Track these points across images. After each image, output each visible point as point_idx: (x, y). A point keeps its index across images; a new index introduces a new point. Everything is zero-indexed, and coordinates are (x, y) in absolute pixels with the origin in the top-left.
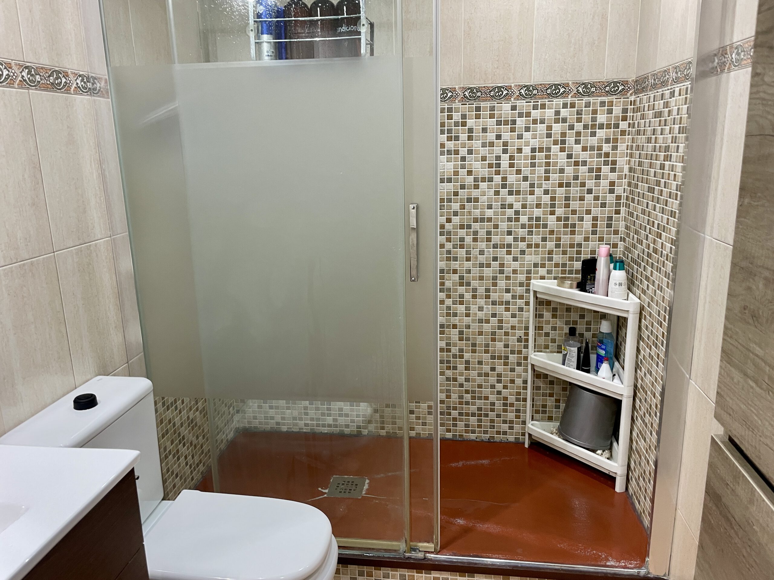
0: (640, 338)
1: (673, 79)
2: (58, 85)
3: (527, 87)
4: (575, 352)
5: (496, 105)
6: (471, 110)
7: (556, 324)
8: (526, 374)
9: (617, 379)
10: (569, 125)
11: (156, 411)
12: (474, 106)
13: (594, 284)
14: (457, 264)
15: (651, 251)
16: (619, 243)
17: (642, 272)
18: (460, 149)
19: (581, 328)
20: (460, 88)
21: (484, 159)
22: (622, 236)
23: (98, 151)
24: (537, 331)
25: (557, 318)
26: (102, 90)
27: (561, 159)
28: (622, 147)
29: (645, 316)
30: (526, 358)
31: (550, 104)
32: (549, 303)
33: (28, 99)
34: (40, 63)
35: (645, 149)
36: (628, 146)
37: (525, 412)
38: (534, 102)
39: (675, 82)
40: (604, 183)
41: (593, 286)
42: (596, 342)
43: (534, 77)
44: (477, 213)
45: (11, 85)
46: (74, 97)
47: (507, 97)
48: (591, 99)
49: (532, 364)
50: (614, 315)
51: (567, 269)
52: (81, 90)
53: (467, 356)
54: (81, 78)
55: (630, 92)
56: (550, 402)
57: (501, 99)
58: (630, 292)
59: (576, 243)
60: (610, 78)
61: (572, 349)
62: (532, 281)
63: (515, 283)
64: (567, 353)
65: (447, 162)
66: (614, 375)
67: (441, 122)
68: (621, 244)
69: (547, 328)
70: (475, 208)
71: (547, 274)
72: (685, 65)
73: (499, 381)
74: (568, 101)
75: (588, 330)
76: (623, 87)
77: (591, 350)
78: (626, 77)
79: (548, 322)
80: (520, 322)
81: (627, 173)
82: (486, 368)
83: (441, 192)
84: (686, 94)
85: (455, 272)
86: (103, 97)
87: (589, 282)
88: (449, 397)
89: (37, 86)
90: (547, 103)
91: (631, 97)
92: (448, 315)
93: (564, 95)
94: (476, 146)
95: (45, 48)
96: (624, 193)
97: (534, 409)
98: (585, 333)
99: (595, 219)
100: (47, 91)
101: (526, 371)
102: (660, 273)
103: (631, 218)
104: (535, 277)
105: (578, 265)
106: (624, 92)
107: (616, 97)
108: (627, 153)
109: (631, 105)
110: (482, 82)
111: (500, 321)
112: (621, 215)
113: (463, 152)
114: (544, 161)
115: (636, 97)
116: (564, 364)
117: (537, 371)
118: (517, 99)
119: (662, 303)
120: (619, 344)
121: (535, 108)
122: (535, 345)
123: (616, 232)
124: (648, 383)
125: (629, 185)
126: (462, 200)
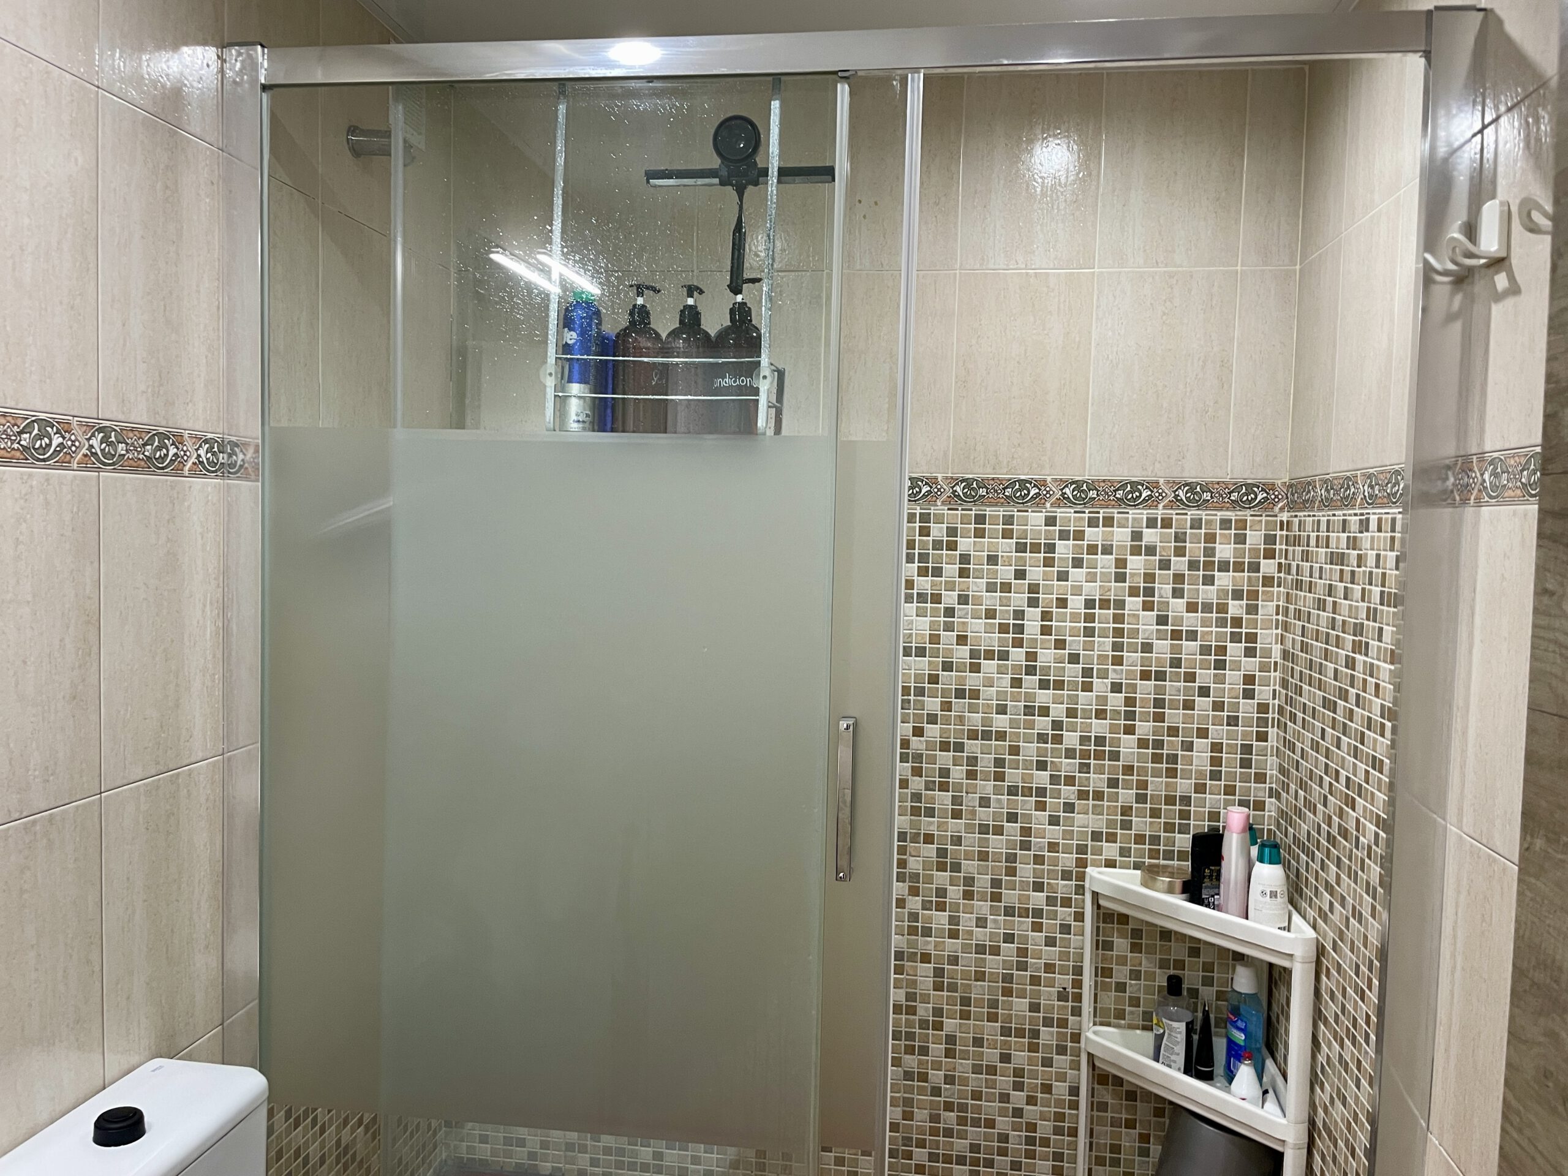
0: (1318, 1016)
1: (1365, 496)
2: (160, 461)
3: (1078, 485)
4: (1180, 1033)
5: (1016, 514)
6: (965, 521)
7: (1140, 964)
8: (1077, 1072)
9: (1271, 1105)
10: (1160, 560)
11: (270, 1131)
12: (973, 513)
13: (1218, 887)
14: (932, 823)
15: (1335, 832)
16: (1268, 800)
17: (1317, 872)
18: (943, 592)
19: (1191, 978)
20: (947, 478)
21: (990, 614)
22: (1274, 786)
23: (221, 585)
24: (1099, 979)
25: (1141, 953)
26: (246, 465)
27: (1147, 624)
28: (1267, 609)
29: (1328, 969)
30: (1076, 1038)
31: (1122, 518)
32: (1124, 919)
33: (95, 489)
34: (129, 421)
35: (1313, 619)
36: (1278, 607)
37: (1073, 1160)
38: (1089, 513)
39: (1369, 504)
40: (1233, 678)
41: (1216, 891)
42: (1224, 1010)
43: (1090, 466)
44: (975, 719)
45: (64, 465)
46: (189, 482)
47: (1038, 501)
48: (1203, 514)
49: (1089, 1053)
50: (1262, 961)
51: (1162, 848)
52: (202, 469)
53: (950, 1024)
54: (207, 445)
55: (1280, 505)
56: (1129, 1140)
57: (1026, 502)
58: (1294, 912)
59: (1178, 794)
60: (1240, 476)
61: (1175, 1024)
62: (1089, 870)
63: (1053, 870)
64: (1164, 1032)
65: (917, 616)
66: (1265, 1092)
67: (908, 540)
68: (1271, 803)
69: (1121, 974)
70: (973, 709)
71: (1121, 856)
72: (1388, 476)
73: (1018, 1086)
74: (1157, 514)
75: (1208, 982)
76: (1265, 495)
77: (1216, 1027)
78: (1270, 476)
79: (1122, 961)
80: (1065, 956)
81: (1278, 660)
82: (991, 1055)
83: (903, 674)
84: (1393, 530)
85: (929, 839)
86: (247, 479)
87: (1207, 882)
88: (908, 1116)
89: (117, 463)
90: (1116, 515)
91: (1281, 515)
92: (912, 931)
93: (1151, 502)
94: (975, 589)
95: (143, 392)
96: (1274, 698)
97: (1094, 1154)
98: (1201, 988)
99: (1217, 747)
100: (135, 472)
101: (1076, 1066)
102: (1356, 883)
103: (1291, 754)
104: (1095, 860)
105: (1184, 842)
106: (1267, 505)
107: (1252, 513)
108: (1277, 620)
109: (1282, 529)
110: (989, 470)
111: (1022, 952)
112: (1269, 744)
113: (950, 598)
114: (1112, 625)
115: (1291, 516)
116: (1156, 1059)
117: (1099, 1068)
118: (1057, 504)
119: (1362, 948)
120: (1274, 1019)
121: (1092, 523)
122: (1095, 1008)
123: (1261, 778)
124: (1339, 1120)
125: (1284, 684)
126: (945, 693)
